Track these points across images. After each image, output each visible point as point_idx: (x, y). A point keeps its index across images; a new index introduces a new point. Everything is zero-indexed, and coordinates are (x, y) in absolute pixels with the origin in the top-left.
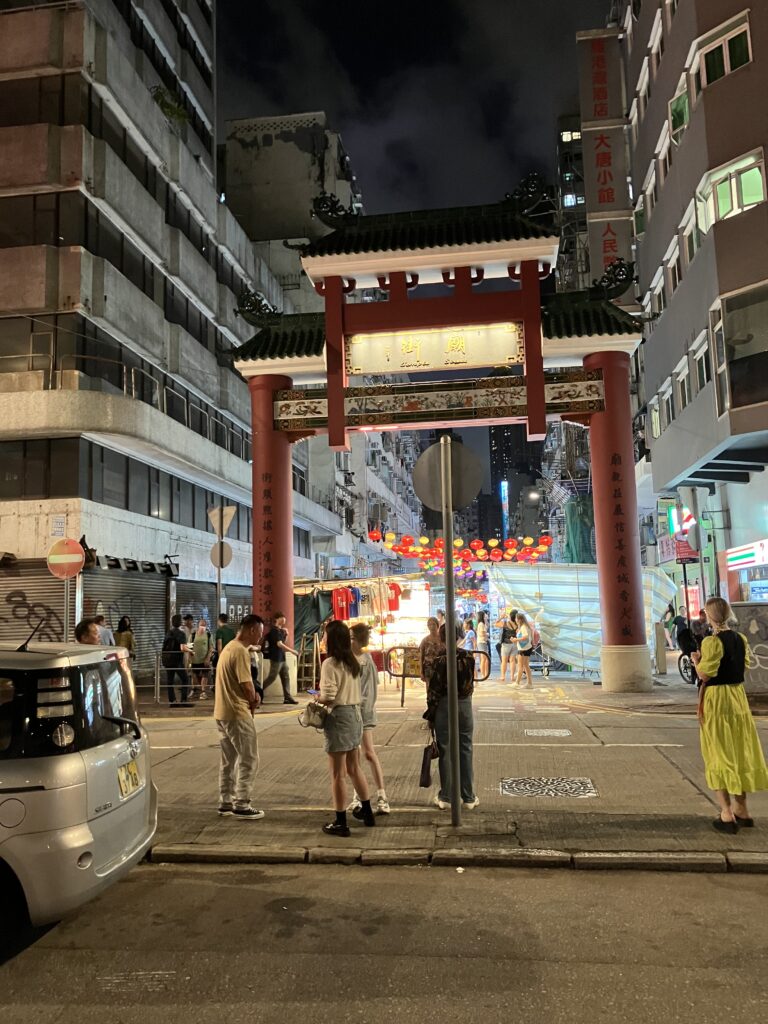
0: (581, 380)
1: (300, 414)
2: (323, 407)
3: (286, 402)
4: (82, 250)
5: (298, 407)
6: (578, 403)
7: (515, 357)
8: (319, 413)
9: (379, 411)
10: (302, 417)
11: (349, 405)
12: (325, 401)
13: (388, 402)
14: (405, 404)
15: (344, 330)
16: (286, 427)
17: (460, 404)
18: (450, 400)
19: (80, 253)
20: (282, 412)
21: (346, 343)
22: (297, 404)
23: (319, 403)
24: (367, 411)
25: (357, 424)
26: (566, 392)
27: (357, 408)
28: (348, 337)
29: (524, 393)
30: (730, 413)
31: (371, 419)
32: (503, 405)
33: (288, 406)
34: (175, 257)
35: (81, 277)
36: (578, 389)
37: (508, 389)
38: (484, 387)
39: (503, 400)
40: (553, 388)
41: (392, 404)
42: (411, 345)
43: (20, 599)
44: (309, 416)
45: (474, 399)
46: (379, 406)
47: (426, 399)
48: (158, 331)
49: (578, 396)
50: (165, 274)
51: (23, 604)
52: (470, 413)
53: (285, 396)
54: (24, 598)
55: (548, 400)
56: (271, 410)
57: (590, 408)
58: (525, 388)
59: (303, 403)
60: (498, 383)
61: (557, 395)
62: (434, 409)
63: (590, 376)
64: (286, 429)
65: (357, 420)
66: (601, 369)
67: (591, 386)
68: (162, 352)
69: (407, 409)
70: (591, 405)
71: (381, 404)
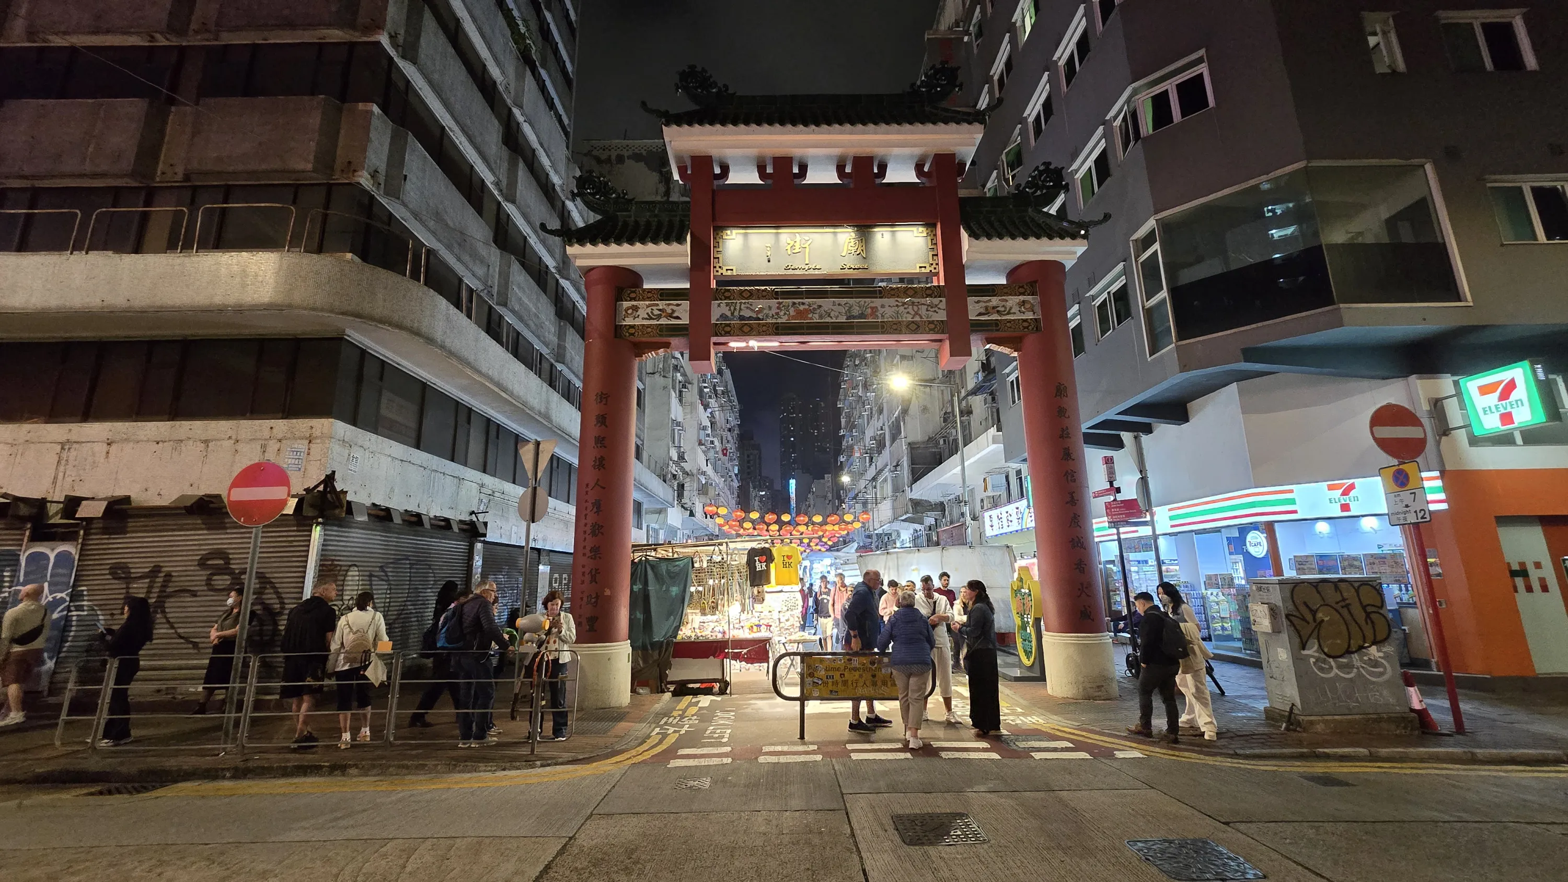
0: (1011, 295)
1: (651, 318)
2: (683, 312)
3: (635, 303)
4: (376, 109)
5: (649, 310)
6: (1010, 321)
7: (927, 265)
8: (678, 318)
9: (759, 319)
10: (655, 322)
11: (718, 310)
12: (686, 304)
13: (770, 308)
14: (792, 311)
15: (714, 219)
16: (633, 334)
17: (862, 315)
18: (849, 310)
19: (372, 112)
20: (627, 315)
21: (715, 238)
22: (648, 307)
23: (678, 305)
24: (742, 318)
25: (728, 334)
26: (994, 308)
27: (729, 314)
28: (720, 229)
29: (943, 305)
30: (1177, 347)
31: (746, 329)
32: (917, 319)
33: (635, 308)
34: (512, 184)
35: (368, 139)
36: (1009, 304)
37: (923, 301)
38: (893, 296)
39: (916, 313)
40: (978, 302)
41: (774, 311)
42: (797, 245)
43: (221, 562)
44: (663, 321)
45: (881, 310)
46: (758, 312)
47: (820, 306)
48: (483, 251)
49: (1009, 313)
50: (499, 198)
51: (224, 569)
52: (877, 327)
53: (633, 295)
54: (227, 560)
55: (972, 317)
56: (613, 312)
57: (1025, 328)
58: (944, 299)
59: (658, 305)
60: (910, 292)
61: (983, 311)
62: (828, 320)
63: (1022, 290)
64: (632, 338)
65: (728, 329)
66: (1036, 282)
67: (1024, 302)
68: (487, 275)
69: (794, 317)
70: (1026, 324)
71: (761, 310)
